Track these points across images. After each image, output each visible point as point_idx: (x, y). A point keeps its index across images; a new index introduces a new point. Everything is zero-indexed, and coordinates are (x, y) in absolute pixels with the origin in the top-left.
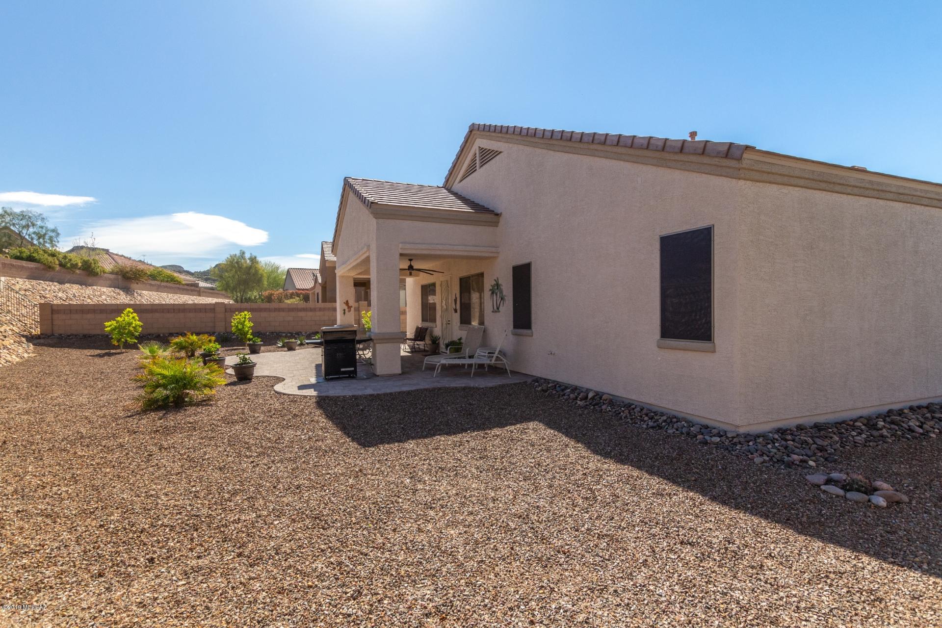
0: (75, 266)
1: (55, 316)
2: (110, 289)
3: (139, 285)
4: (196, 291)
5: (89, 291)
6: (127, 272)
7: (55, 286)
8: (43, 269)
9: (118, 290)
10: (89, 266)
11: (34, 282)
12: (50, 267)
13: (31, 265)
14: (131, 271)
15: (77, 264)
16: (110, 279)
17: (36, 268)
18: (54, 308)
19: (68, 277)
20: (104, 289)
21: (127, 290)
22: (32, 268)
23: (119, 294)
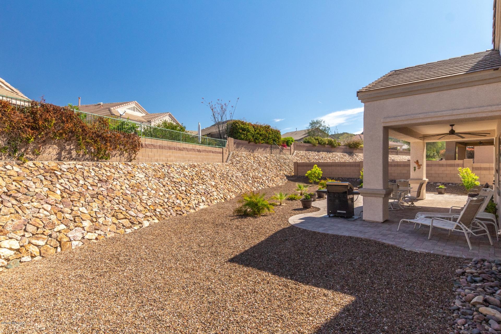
0: (325, 144)
1: (299, 168)
2: (341, 153)
3: (357, 151)
4: (395, 152)
5: (330, 155)
6: (351, 144)
7: (315, 153)
8: (312, 146)
9: (345, 154)
10: (332, 143)
11: (307, 152)
12: (314, 145)
13: (307, 145)
14: (353, 143)
15: (325, 143)
16: (342, 149)
17: (309, 146)
18: (298, 164)
19: (323, 149)
20: (338, 154)
21: (351, 154)
22: (307, 146)
23: (345, 156)
